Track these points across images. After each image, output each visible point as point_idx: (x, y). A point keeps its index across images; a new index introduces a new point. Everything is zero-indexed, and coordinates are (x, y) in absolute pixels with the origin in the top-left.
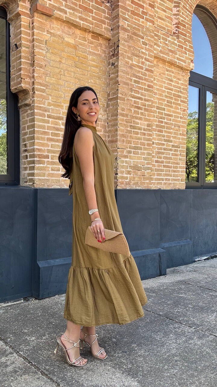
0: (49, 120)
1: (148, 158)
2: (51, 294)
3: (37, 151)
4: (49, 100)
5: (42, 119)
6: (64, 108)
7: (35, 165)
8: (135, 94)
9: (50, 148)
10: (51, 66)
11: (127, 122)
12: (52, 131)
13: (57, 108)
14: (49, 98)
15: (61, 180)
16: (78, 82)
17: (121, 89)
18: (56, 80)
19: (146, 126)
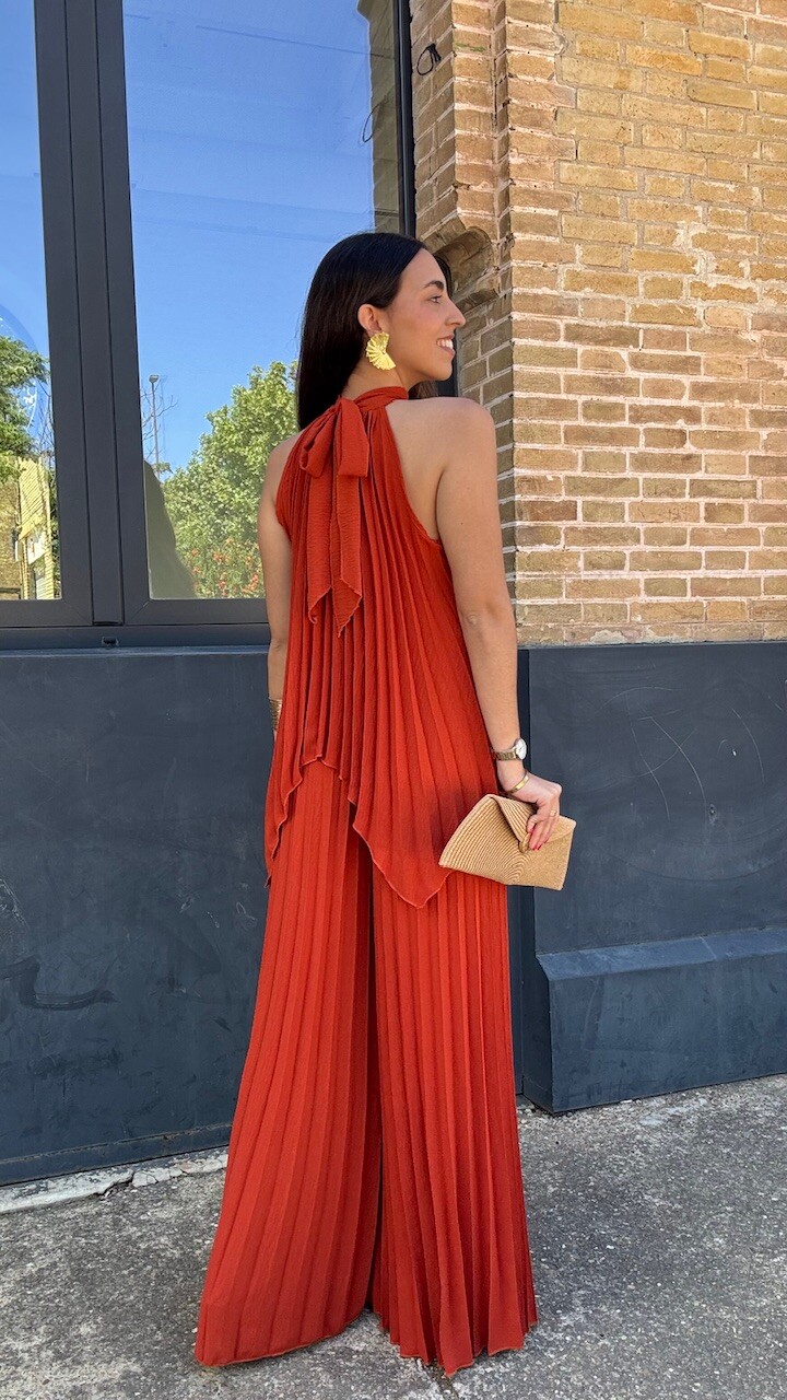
0: (574, 352)
2: (600, 1093)
3: (526, 486)
4: (573, 261)
5: (545, 349)
6: (641, 290)
7: (519, 547)
9: (579, 472)
10: (580, 112)
12: (589, 398)
13: (609, 296)
14: (573, 254)
15: (628, 607)
16: (706, 167)
18: (603, 173)
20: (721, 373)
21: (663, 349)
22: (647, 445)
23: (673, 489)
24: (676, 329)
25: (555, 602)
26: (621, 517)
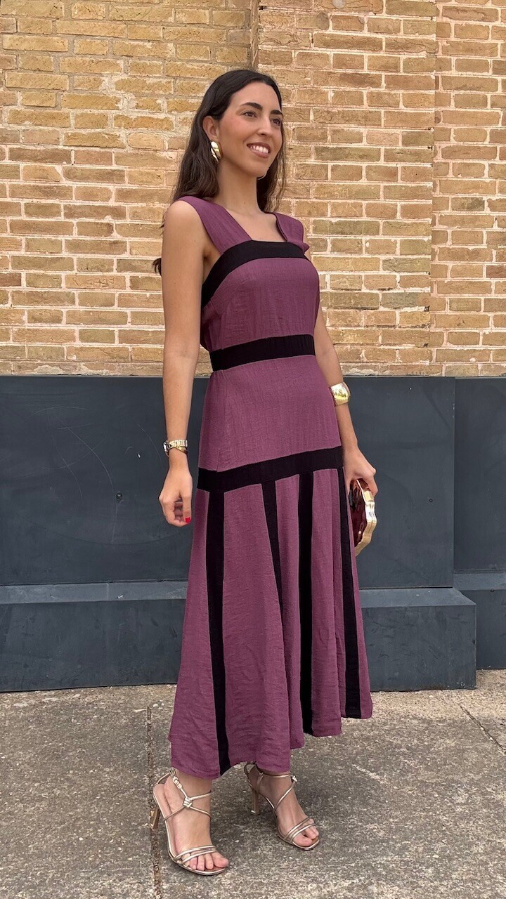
0: (18, 167)
1: (411, 260)
4: (15, 104)
6: (73, 122)
8: (339, 33)
9: (23, 253)
11: (300, 138)
12: (30, 200)
13: (46, 128)
14: (15, 99)
15: (65, 350)
16: (126, 30)
17: (271, 23)
18: (38, 41)
19: (400, 143)
20: (142, 181)
21: (92, 164)
22: (80, 234)
23: (103, 266)
24: (103, 150)
25: (4, 344)
26: (59, 285)
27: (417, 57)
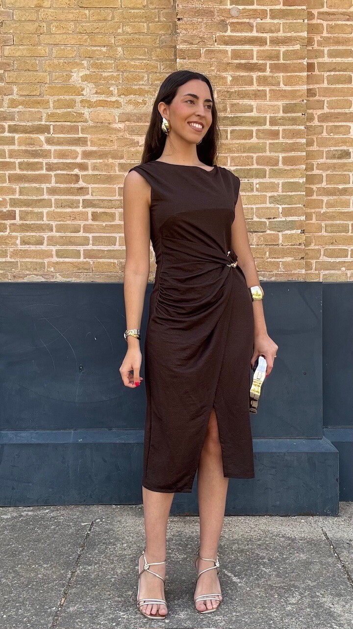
0: (13, 138)
1: (290, 196)
6: (51, 105)
8: (235, 34)
9: (17, 196)
10: (16, 22)
12: (22, 160)
13: (33, 109)
14: (12, 90)
15: (46, 264)
16: (88, 40)
17: (186, 30)
18: (28, 49)
19: (281, 112)
20: (100, 145)
21: (64, 134)
22: (56, 183)
23: (72, 204)
24: (73, 124)
25: (4, 260)
26: (42, 219)
27: (293, 49)
